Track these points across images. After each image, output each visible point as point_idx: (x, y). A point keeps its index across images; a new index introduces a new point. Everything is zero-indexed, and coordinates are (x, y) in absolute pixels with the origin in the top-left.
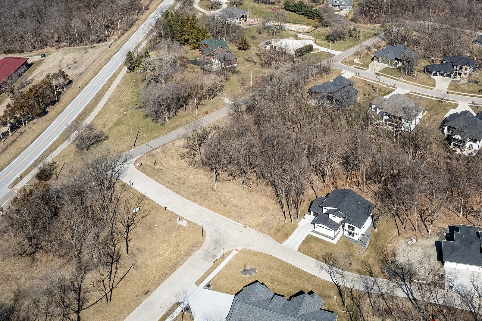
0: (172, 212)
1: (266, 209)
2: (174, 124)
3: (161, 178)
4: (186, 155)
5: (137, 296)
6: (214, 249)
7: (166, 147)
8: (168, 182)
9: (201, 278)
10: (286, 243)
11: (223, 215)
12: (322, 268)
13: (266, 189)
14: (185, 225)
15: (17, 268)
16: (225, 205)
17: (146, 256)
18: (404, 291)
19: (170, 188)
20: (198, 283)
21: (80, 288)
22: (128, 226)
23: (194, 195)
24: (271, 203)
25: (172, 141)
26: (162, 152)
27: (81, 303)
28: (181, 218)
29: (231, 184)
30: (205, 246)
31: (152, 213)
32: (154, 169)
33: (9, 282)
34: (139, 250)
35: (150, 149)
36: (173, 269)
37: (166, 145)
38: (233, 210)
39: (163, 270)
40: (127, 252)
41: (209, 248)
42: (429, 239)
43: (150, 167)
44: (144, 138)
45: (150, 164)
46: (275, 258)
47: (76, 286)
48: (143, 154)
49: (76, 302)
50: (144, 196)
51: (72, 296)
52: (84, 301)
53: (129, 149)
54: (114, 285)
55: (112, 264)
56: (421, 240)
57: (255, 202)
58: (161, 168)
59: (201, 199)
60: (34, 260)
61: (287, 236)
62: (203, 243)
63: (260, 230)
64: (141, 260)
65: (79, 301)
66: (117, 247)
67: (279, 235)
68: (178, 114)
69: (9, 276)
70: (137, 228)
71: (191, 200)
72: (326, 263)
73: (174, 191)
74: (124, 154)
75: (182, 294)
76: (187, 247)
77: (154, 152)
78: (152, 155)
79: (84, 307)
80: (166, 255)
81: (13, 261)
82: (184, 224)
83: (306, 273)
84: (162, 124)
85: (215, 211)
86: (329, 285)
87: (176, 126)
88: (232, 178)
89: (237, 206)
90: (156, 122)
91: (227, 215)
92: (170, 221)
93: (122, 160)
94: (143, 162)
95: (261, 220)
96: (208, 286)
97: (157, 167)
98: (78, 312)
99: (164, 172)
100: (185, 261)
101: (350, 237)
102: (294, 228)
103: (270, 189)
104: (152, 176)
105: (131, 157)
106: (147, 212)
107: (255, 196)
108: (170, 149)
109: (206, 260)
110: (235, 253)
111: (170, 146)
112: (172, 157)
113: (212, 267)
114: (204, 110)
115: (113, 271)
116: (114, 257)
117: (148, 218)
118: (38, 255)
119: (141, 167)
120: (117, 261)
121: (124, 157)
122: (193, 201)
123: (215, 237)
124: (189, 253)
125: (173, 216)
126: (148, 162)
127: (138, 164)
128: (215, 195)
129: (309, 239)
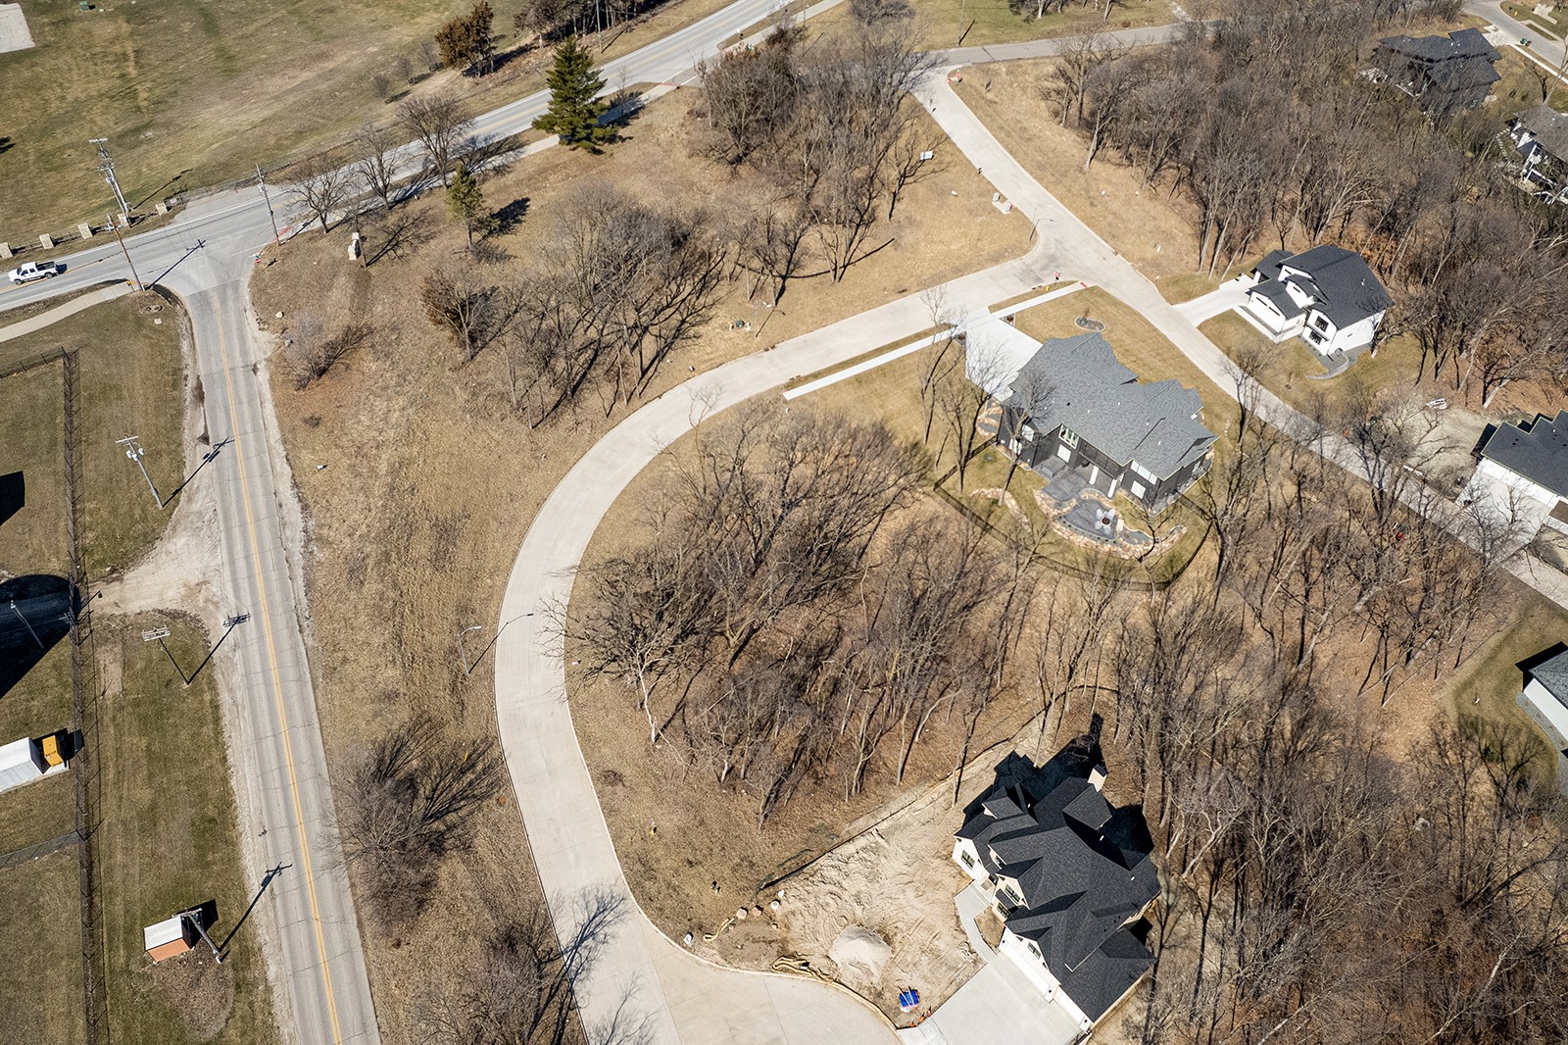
0: (989, 182)
1: (1168, 237)
2: (1051, 27)
3: (990, 116)
4: (1053, 93)
5: (885, 290)
6: (1043, 269)
7: (1019, 66)
8: (1002, 128)
9: (1002, 302)
10: (1179, 307)
11: (1083, 220)
12: (1228, 371)
13: (1188, 205)
14: (1004, 212)
15: (708, 176)
16: (1092, 204)
17: (920, 235)
18: (1367, 469)
19: (1001, 141)
20: (994, 308)
21: (796, 244)
22: (904, 176)
23: (1041, 167)
24: (1183, 234)
25: (1035, 58)
26: (1008, 73)
27: (791, 267)
28: (1002, 198)
29: (1121, 171)
30: (1027, 258)
31: (954, 170)
32: (983, 98)
33: (691, 193)
34: (911, 221)
35: (987, 59)
36: (958, 272)
37: (1021, 62)
38: (1105, 217)
39: (942, 268)
40: (890, 216)
41: (1033, 264)
42: (1478, 417)
43: (976, 90)
44: (982, 36)
45: (978, 86)
46: (1147, 322)
47: (791, 237)
48: (969, 64)
49: (784, 261)
50: (948, 138)
51: (783, 251)
52: (797, 265)
53: (947, 46)
54: (852, 260)
55: (858, 226)
56: (1460, 411)
57: (1154, 218)
58: (996, 100)
59: (1053, 179)
60: (734, 174)
61: (1188, 296)
62: (1026, 252)
63: (1142, 270)
64: (908, 237)
65: (789, 262)
66: (875, 202)
67: (1173, 290)
68: (1067, 10)
69: (693, 184)
70: (919, 185)
71: (1031, 174)
72: (1240, 365)
73: (1006, 147)
74: (933, 53)
75: (958, 313)
76: (995, 247)
77: (992, 66)
78: (987, 72)
79: (794, 274)
80: (953, 247)
81: (703, 164)
82: (1004, 209)
83: (1193, 366)
84: (1027, 20)
85: (1070, 207)
86: (1229, 402)
87: (1053, 31)
88: (1125, 162)
89: (1115, 214)
90: (1017, 13)
91: (1090, 222)
92: (981, 195)
93: (926, 61)
94: (965, 78)
95: (1149, 253)
96: (1010, 319)
97: (990, 96)
98: (784, 278)
99: (999, 108)
100: (983, 268)
101: (1313, 342)
102: (1210, 288)
103: (1194, 209)
104: (974, 109)
105: (945, 62)
106: (943, 166)
107: (1156, 209)
108: (1025, 73)
109: (1021, 280)
110: (1078, 287)
111: (1027, 66)
112: (1024, 89)
113: (1027, 294)
114: (1122, 18)
115: (857, 238)
116: (865, 217)
117: (944, 176)
118: (744, 170)
119: (959, 86)
120: (867, 225)
121: (933, 58)
122: (1035, 178)
123: (1052, 251)
124: (996, 258)
125: (989, 189)
126: (976, 81)
127: (955, 79)
128: (1082, 180)
129: (1229, 317)
